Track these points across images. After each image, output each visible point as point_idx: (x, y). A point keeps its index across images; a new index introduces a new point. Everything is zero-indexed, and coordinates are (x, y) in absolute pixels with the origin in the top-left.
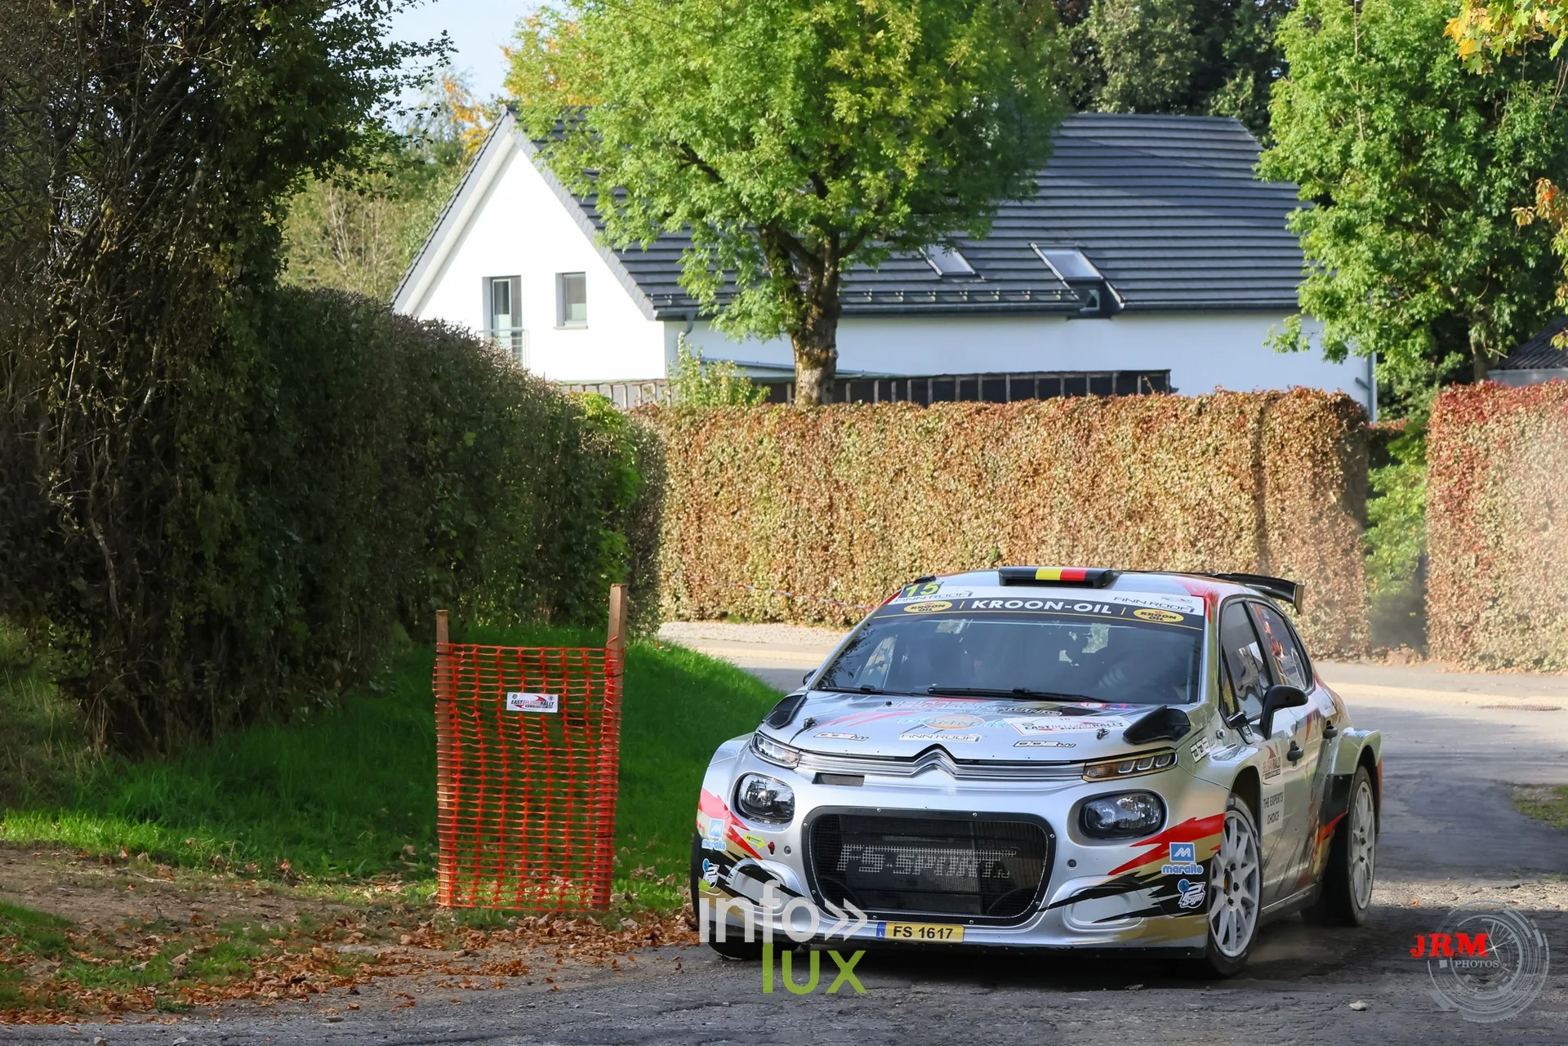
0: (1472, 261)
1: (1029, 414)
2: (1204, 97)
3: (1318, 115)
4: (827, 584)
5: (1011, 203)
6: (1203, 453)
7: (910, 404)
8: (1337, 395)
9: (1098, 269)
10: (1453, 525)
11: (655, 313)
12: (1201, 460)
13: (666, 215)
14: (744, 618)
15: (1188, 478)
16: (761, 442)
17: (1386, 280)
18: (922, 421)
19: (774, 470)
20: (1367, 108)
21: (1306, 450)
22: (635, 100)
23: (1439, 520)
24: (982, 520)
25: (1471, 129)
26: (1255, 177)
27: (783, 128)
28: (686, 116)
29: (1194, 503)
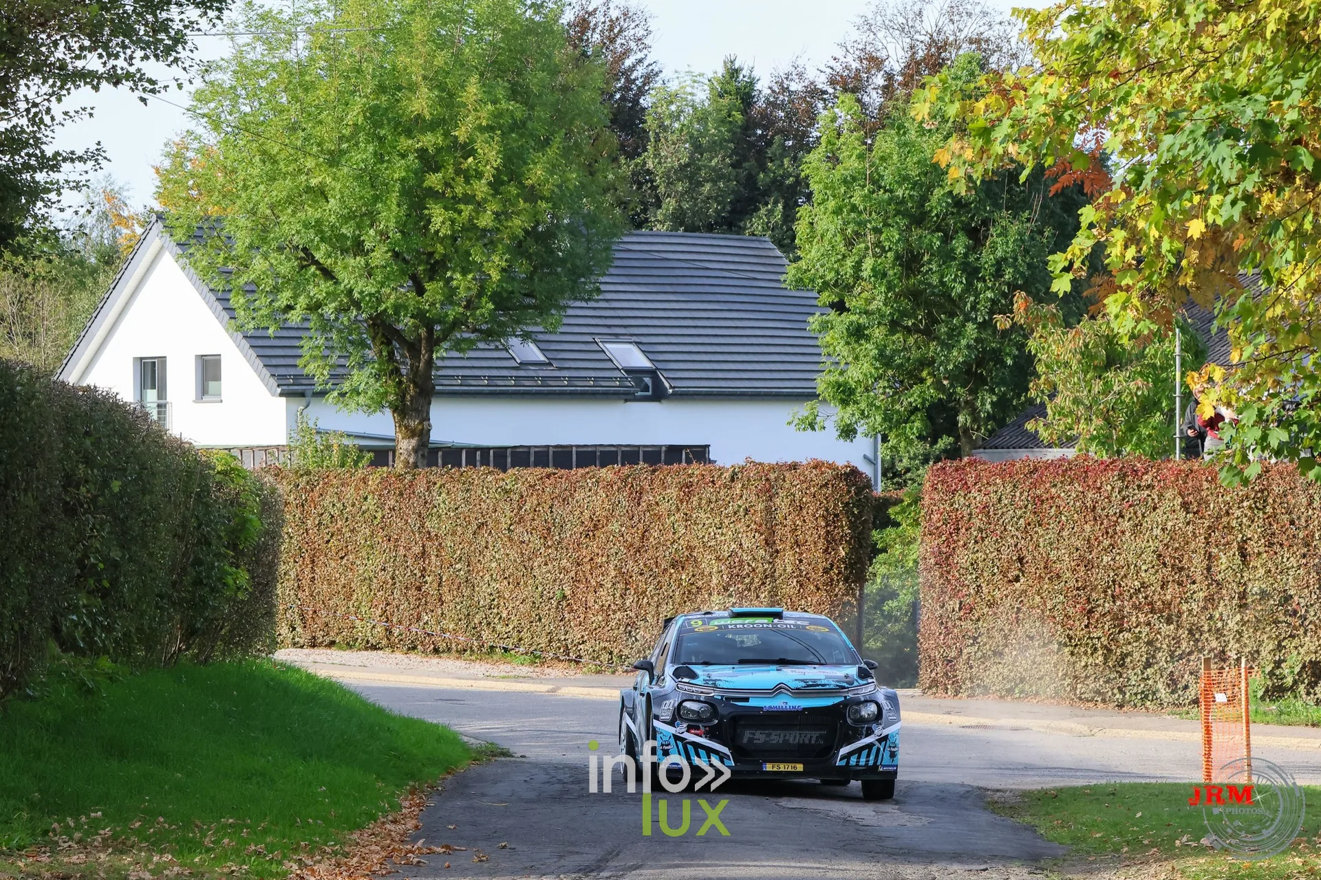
0: (961, 359)
1: (590, 478)
2: (741, 220)
3: (835, 235)
4: (419, 619)
5: (578, 304)
6: (735, 513)
7: (491, 469)
8: (847, 467)
9: (651, 360)
10: (942, 576)
11: (279, 390)
12: (733, 519)
13: (289, 308)
14: (350, 646)
15: (722, 534)
16: (366, 499)
17: (890, 372)
18: (501, 483)
19: (376, 522)
20: (877, 231)
21: (820, 512)
22: (264, 209)
23: (930, 572)
24: (550, 566)
25: (961, 250)
26: (783, 286)
27: (388, 237)
28: (306, 225)
29: (727, 555)
